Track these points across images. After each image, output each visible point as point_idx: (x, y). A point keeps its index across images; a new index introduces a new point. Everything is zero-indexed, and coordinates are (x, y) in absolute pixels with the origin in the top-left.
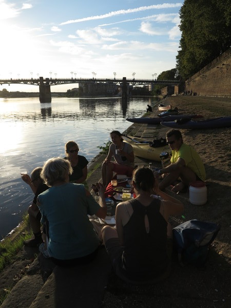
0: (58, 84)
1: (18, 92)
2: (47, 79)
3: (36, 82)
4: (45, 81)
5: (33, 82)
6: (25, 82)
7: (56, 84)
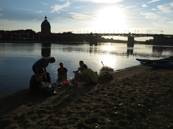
0: (139, 37)
1: (118, 40)
2: (133, 34)
3: (126, 36)
4: (132, 35)
5: (125, 35)
6: (121, 35)
7: (138, 37)
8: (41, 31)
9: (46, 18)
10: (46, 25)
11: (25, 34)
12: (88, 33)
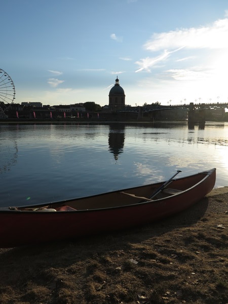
8: (108, 105)
9: (117, 80)
10: (117, 94)
11: (73, 109)
12: (186, 104)
